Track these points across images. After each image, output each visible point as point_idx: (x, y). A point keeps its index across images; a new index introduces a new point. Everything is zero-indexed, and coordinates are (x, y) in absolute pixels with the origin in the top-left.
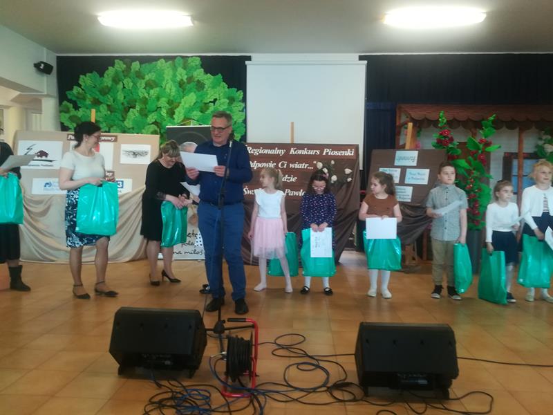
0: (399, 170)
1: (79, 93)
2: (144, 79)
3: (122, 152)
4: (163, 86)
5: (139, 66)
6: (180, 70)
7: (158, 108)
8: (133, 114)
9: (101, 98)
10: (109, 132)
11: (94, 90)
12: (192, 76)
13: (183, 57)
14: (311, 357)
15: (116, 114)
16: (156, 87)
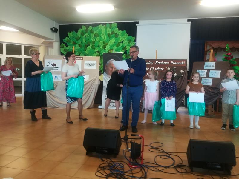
0: (206, 71)
1: (68, 40)
2: (93, 33)
3: (85, 64)
4: (101, 36)
5: (91, 28)
6: (108, 29)
8: (89, 48)
9: (76, 42)
10: (79, 55)
11: (74, 38)
12: (113, 31)
13: (109, 23)
14: (166, 153)
15: (82, 48)
16: (99, 36)
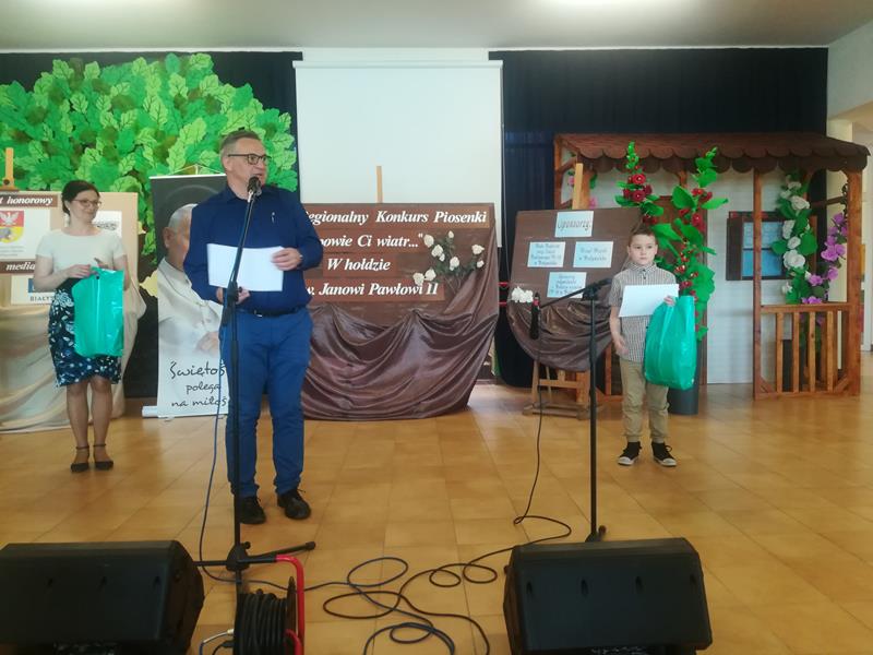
0: (563, 244)
2: (108, 94)
4: (146, 106)
5: (98, 71)
6: (175, 77)
7: (138, 147)
8: (92, 158)
9: (30, 130)
11: (16, 115)
12: (198, 88)
13: (179, 54)
15: (60, 158)
16: (132, 109)
